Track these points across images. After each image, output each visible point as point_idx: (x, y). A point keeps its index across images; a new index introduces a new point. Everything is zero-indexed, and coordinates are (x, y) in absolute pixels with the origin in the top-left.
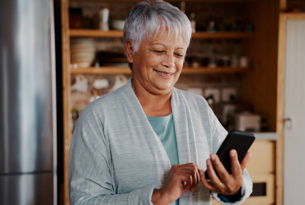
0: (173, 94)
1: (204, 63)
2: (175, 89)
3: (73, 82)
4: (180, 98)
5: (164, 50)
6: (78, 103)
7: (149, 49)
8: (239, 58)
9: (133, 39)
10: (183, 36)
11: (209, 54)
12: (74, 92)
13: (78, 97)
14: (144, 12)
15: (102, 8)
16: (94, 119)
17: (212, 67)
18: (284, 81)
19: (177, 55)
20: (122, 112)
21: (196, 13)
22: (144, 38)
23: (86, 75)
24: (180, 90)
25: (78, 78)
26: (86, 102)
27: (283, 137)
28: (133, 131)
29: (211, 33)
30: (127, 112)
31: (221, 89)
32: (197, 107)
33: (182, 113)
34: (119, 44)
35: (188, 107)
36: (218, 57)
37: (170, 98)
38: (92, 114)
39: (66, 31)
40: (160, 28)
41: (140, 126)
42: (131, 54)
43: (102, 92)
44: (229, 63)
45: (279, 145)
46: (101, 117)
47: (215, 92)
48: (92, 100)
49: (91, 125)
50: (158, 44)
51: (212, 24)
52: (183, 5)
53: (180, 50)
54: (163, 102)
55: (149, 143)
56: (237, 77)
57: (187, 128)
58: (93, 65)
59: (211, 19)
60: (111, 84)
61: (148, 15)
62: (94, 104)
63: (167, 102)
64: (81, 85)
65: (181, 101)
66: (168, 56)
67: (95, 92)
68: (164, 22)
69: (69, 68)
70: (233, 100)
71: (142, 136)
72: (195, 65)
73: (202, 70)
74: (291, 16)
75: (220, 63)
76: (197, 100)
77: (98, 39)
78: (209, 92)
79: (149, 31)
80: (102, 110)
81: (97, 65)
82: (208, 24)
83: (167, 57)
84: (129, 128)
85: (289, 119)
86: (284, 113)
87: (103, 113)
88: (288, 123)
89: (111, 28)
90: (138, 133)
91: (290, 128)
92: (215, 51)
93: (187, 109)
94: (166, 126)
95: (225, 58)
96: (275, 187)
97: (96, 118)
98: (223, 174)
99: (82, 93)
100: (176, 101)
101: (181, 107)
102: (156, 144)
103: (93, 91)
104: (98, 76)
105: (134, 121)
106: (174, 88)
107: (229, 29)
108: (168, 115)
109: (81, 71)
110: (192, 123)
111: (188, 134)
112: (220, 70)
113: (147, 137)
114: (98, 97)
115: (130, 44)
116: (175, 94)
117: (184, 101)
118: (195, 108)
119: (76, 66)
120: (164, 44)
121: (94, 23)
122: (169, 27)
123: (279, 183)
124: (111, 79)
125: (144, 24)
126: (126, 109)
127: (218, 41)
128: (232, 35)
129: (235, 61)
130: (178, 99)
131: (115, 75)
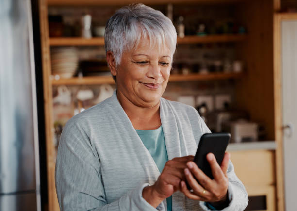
0: (162, 105)
1: (195, 69)
2: (164, 100)
3: (55, 94)
4: (169, 109)
5: (148, 60)
6: (61, 116)
7: (132, 61)
8: (232, 63)
9: (114, 51)
10: (167, 42)
11: (200, 59)
12: (56, 105)
13: (60, 110)
14: (123, 21)
15: (84, 14)
16: (80, 132)
17: (204, 73)
18: (281, 86)
19: (163, 63)
20: (109, 126)
21: (184, 16)
22: (126, 49)
23: (69, 86)
24: (169, 101)
25: (60, 90)
26: (70, 115)
27: (282, 145)
28: (122, 145)
29: (201, 37)
30: (114, 125)
31: (214, 96)
32: (188, 118)
33: (172, 125)
34: (103, 52)
35: (179, 119)
36: (210, 62)
37: (159, 111)
38: (77, 128)
39: (45, 40)
40: (141, 37)
41: (129, 141)
42: (114, 67)
43: (87, 104)
44: (222, 68)
45: (278, 154)
46: (87, 131)
47: (208, 100)
48: (76, 112)
49: (78, 139)
50: (140, 55)
51: (202, 27)
52: (170, 8)
53: (165, 58)
54: (151, 114)
55: (139, 157)
56: (230, 83)
57: (179, 141)
58: (76, 75)
59: (201, 22)
60: (96, 95)
61: (127, 24)
62: (78, 117)
63: (155, 115)
64: (64, 97)
65: (170, 113)
66: (153, 67)
67: (79, 104)
68: (144, 31)
69: (49, 80)
70: (227, 107)
71: (132, 150)
72: (186, 71)
73: (193, 77)
74: (286, 16)
75: (212, 69)
76: (188, 110)
77: (81, 48)
78: (201, 100)
79: (129, 42)
80: (87, 124)
81: (81, 75)
82: (197, 27)
83: (151, 68)
84: (117, 141)
85: (288, 127)
86: (282, 120)
87: (88, 127)
88: (287, 131)
89: (94, 35)
90: (127, 147)
91: (290, 136)
92: (206, 56)
93: (177, 120)
94: (156, 140)
95: (218, 63)
96: (276, 200)
97: (82, 132)
98: (204, 182)
99: (65, 105)
100: (166, 113)
101: (171, 120)
102: (147, 159)
103: (76, 103)
104: (81, 87)
105: (122, 135)
106: (162, 98)
107: (220, 32)
108: (157, 128)
109: (63, 82)
110: (184, 135)
111: (179, 147)
112: (212, 76)
113: (137, 152)
114: (83, 110)
115: (112, 56)
116: (163, 105)
117: (174, 112)
118: (186, 120)
119: (57, 77)
120: (146, 54)
121: (75, 31)
122: (150, 36)
123: (280, 195)
124: (95, 90)
125: (124, 34)
126: (113, 123)
127: (209, 45)
128: (223, 38)
129: (228, 66)
130: (167, 111)
131: (100, 85)
